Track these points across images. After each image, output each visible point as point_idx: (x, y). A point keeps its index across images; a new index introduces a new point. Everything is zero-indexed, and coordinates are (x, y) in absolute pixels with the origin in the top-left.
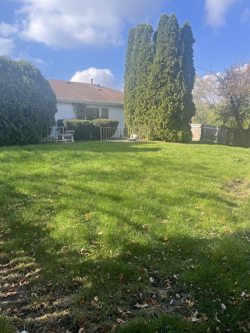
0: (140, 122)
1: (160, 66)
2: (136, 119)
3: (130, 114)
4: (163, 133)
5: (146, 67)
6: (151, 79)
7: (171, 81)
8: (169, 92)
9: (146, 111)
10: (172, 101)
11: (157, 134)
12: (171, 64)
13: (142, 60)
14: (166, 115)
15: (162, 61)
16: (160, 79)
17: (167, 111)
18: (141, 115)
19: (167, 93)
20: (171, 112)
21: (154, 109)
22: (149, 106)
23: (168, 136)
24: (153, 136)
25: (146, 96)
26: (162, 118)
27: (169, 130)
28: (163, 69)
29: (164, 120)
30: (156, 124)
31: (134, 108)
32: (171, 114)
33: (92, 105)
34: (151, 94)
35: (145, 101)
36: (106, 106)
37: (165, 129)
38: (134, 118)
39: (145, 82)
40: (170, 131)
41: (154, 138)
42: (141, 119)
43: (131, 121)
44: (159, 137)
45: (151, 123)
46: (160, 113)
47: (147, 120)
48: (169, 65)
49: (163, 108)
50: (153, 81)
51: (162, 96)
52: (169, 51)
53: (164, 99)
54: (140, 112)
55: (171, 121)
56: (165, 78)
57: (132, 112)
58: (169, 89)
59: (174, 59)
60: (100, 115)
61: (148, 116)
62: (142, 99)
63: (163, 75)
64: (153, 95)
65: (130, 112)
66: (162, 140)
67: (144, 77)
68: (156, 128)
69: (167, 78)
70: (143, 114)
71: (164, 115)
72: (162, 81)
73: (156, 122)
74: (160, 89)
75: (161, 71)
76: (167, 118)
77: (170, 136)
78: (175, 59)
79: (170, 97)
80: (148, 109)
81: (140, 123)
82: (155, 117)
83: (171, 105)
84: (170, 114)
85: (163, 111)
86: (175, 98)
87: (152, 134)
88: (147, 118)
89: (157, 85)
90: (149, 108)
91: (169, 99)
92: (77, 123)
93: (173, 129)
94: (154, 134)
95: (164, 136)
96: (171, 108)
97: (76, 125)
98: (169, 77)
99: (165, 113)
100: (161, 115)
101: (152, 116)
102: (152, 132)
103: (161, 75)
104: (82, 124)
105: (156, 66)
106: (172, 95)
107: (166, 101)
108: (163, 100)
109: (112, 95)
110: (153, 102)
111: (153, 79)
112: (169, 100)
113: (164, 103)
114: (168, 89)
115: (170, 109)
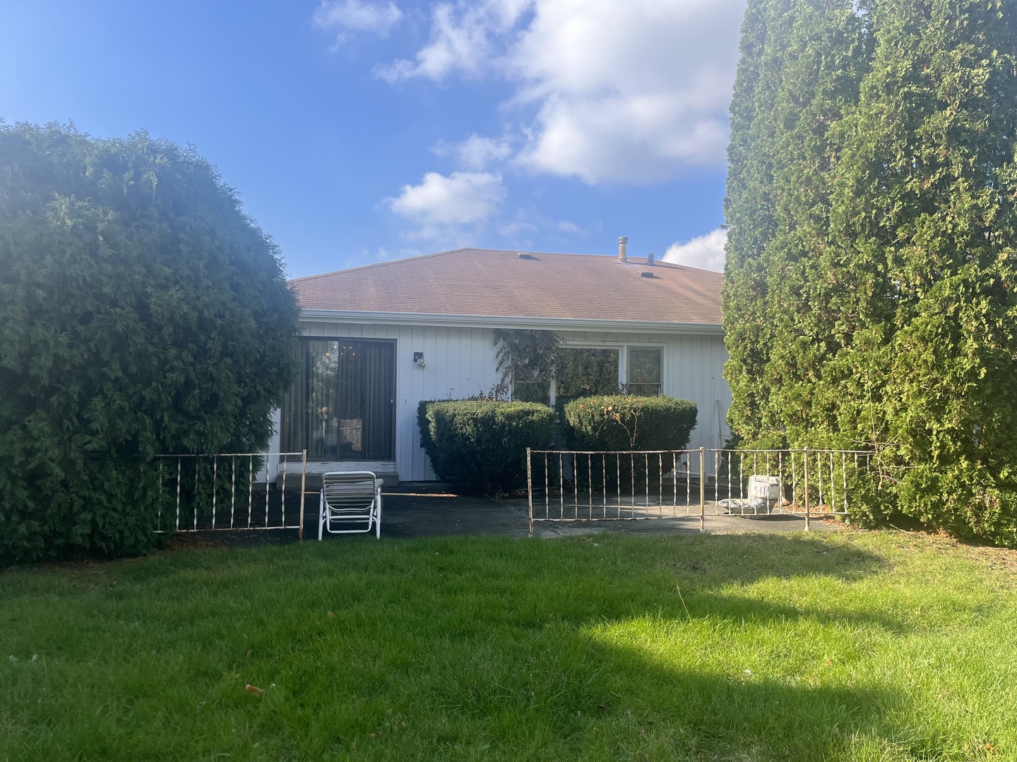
0: (795, 414)
1: (897, 106)
2: (776, 400)
3: (744, 373)
4: (933, 487)
5: (821, 129)
6: (842, 185)
7: (976, 175)
8: (960, 242)
9: (823, 357)
10: (987, 292)
11: (894, 490)
12: (966, 82)
13: (795, 99)
14: (948, 378)
15: (912, 77)
16: (899, 177)
17: (956, 352)
18: (798, 378)
19: (948, 249)
20: (986, 362)
21: (868, 342)
22: (840, 327)
23: (966, 503)
24: (865, 499)
25: (820, 277)
26: (920, 393)
27: (971, 468)
28: (921, 116)
29: (937, 409)
30: (886, 430)
31: (765, 344)
32: (984, 371)
33: (585, 335)
34: (849, 261)
35: (815, 306)
36: (650, 337)
37: (946, 460)
38: (767, 390)
39: (812, 205)
40: (982, 476)
41: (876, 509)
42: (798, 397)
43: (753, 405)
44: (904, 507)
45: (853, 422)
46: (909, 366)
47: (834, 406)
48: (953, 92)
49: (923, 339)
50: (858, 193)
51: (919, 270)
52: (952, 19)
53: (927, 284)
54: (793, 365)
55: (987, 412)
56: (933, 165)
57: (755, 361)
58: (963, 225)
59: (987, 55)
60: (623, 377)
61: (835, 381)
62: (799, 295)
63: (918, 148)
64: (858, 266)
65: (744, 361)
66: (930, 528)
67: (809, 180)
68: (887, 451)
69: (947, 163)
70: (811, 373)
71: (936, 381)
72: (912, 184)
73: (882, 419)
74: (901, 234)
75: (907, 128)
76: (958, 396)
77: (980, 508)
78: (995, 53)
79: (972, 271)
80: (833, 347)
81: (794, 418)
82: (878, 388)
83: (977, 318)
84: (973, 374)
85: (929, 356)
86: (1003, 276)
87: (857, 487)
88: (830, 394)
89: (880, 210)
90: (839, 338)
91: (965, 281)
92: (475, 420)
93: (1000, 465)
94: (872, 485)
95: (941, 503)
96: (978, 335)
97: (469, 430)
98: (956, 159)
99: (938, 365)
100: (911, 381)
101: (860, 385)
102: (862, 473)
103: (908, 154)
104: (494, 423)
105: (876, 106)
106: (987, 260)
107: (947, 293)
108: (925, 292)
109: (697, 293)
110: (863, 304)
111: (858, 181)
112: (962, 288)
113: (928, 307)
114: (955, 226)
115: (970, 345)
